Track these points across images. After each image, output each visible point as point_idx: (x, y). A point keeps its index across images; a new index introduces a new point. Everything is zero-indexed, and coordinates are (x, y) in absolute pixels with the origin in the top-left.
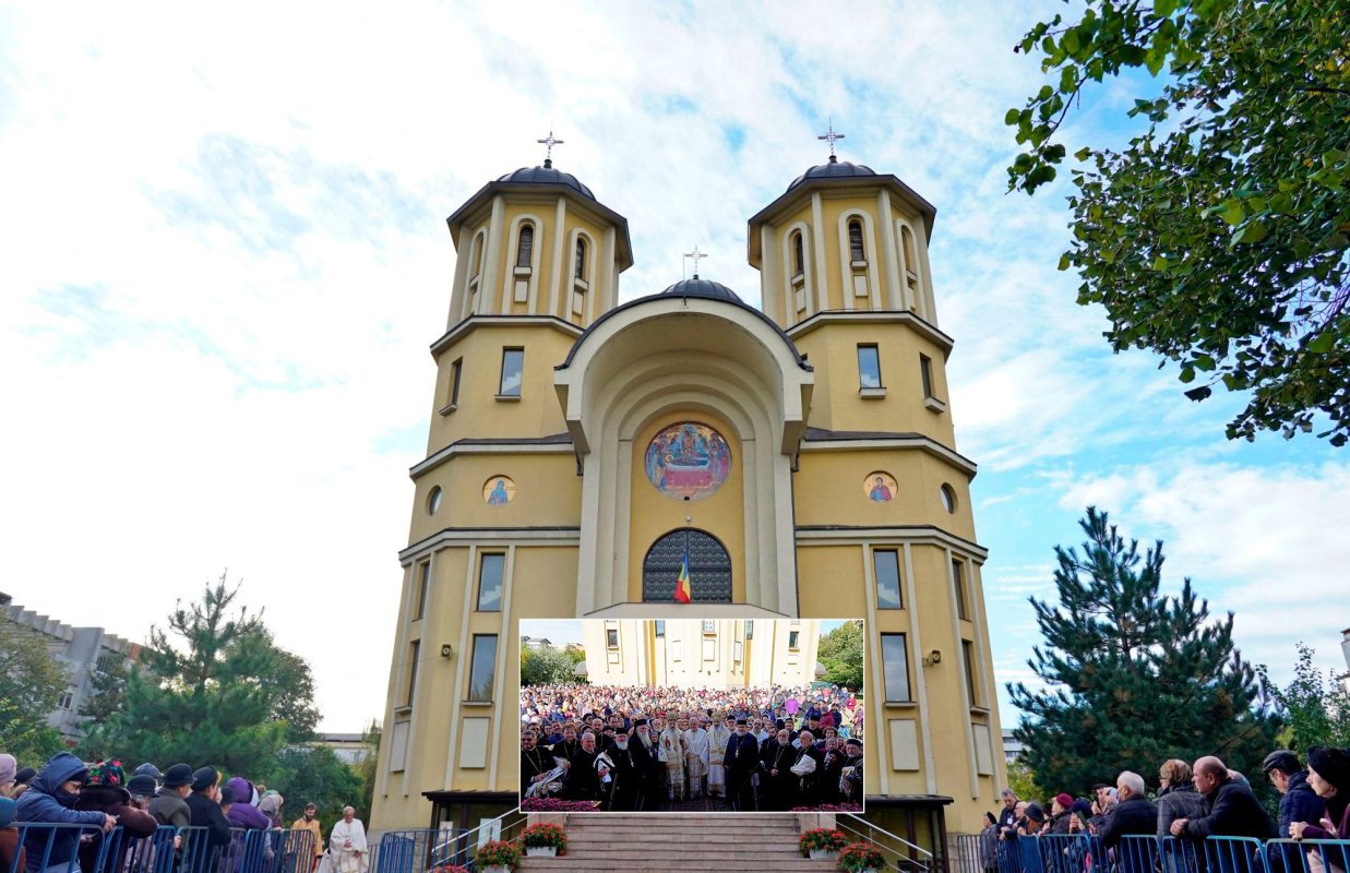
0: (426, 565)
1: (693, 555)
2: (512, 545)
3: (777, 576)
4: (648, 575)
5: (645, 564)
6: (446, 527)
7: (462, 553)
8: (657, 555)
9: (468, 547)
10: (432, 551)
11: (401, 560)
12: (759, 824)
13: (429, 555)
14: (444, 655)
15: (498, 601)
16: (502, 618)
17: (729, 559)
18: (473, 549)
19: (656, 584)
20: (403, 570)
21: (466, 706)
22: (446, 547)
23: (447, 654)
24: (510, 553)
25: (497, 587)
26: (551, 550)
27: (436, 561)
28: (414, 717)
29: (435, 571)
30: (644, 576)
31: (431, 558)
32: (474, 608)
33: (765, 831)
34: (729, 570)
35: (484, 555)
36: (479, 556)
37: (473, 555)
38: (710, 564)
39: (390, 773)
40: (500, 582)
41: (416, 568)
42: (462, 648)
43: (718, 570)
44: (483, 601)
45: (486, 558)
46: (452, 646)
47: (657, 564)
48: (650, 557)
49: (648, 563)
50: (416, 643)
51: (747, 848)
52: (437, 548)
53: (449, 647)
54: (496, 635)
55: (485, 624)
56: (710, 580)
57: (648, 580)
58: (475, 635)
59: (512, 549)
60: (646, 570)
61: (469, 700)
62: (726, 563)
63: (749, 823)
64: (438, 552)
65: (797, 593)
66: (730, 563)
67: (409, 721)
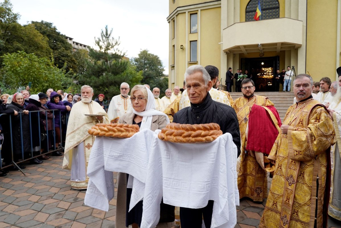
0: (174, 21)
1: (264, 4)
2: (199, 10)
3: (298, 6)
4: (247, 14)
5: (246, 10)
6: (178, 7)
7: (184, 14)
8: (251, 6)
9: (185, 13)
10: (175, 16)
11: (168, 20)
12: (286, 97)
13: (174, 18)
14: (181, 48)
15: (197, 30)
16: (198, 35)
17: (279, 3)
18: (187, 13)
19: (250, 17)
20: (168, 24)
21: (190, 64)
22: (179, 14)
23: (182, 48)
24: (199, 13)
25: (196, 25)
26: (213, 9)
27: (176, 18)
28: (175, 68)
29: (176, 22)
30: (246, 14)
31: (175, 19)
32: (189, 33)
33: (288, 99)
34: (278, 8)
35: (191, 14)
36: (189, 15)
37: (187, 15)
38: (271, 6)
39: (171, 84)
40: (197, 23)
41: (172, 22)
42: (187, 46)
43: (274, 8)
44: (192, 30)
45: (192, 16)
46: (183, 45)
47: (251, 9)
48: (248, 7)
49: (247, 9)
50: (174, 46)
51: (281, 105)
52: (176, 14)
53: (182, 46)
54: (197, 41)
55: (193, 37)
56: (271, 12)
57: (247, 16)
58: (191, 41)
59: (199, 11)
60: (246, 12)
61: (190, 61)
62: (278, 5)
63: (282, 96)
64: (177, 16)
65: (307, 12)
66: (279, 5)
67: (174, 69)
